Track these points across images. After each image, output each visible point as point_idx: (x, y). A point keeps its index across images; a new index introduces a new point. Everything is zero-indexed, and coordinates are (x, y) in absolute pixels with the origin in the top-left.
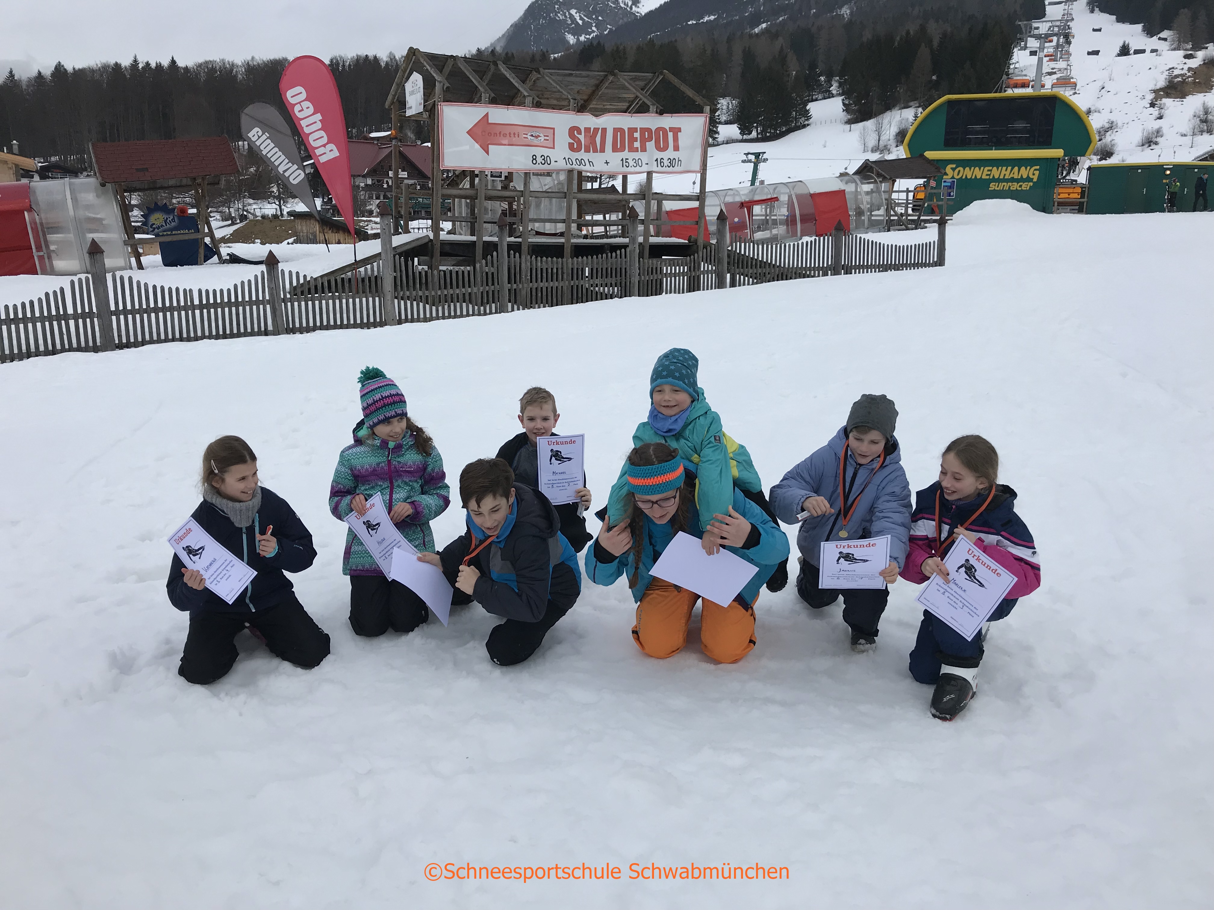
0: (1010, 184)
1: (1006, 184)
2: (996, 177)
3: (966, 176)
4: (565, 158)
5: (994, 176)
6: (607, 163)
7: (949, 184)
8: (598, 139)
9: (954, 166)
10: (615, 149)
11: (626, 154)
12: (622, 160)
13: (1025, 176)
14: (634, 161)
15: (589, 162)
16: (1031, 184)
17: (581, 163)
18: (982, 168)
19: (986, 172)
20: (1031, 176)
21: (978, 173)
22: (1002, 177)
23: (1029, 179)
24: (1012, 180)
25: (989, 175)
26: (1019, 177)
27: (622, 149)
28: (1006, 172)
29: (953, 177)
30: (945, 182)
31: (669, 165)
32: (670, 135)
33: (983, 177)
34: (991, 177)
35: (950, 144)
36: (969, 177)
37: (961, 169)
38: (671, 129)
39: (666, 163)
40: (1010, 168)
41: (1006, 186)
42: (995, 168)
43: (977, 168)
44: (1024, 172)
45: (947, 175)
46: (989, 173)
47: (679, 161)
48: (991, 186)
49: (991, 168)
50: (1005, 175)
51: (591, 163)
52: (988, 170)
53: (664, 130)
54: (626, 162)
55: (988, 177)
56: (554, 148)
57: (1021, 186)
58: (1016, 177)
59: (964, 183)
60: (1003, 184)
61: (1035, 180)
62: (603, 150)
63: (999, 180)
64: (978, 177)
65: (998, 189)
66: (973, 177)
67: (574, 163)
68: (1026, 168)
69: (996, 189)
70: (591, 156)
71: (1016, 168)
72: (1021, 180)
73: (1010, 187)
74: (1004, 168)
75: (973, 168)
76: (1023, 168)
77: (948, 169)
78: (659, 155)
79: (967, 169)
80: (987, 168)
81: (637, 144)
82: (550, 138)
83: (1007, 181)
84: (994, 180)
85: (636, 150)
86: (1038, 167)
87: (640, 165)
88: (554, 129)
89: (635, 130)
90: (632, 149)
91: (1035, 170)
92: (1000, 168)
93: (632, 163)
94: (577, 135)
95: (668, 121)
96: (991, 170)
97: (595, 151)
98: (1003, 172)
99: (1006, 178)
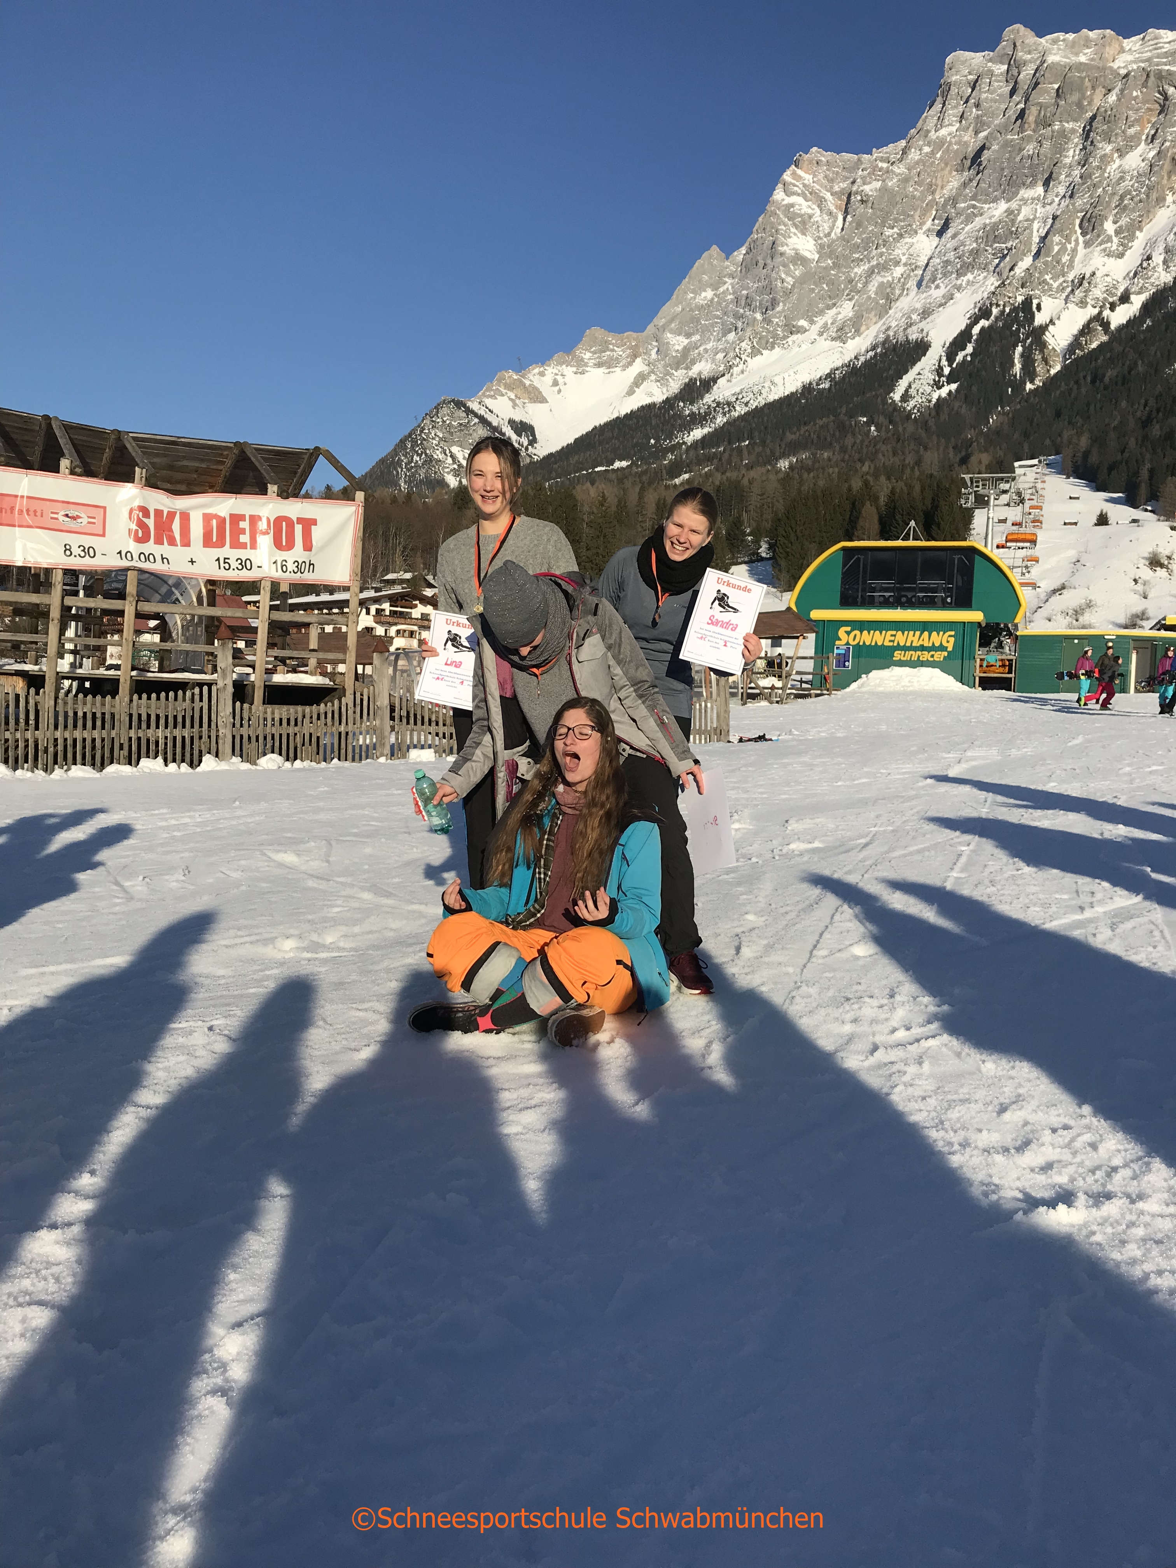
0: (919, 653)
1: (913, 653)
2: (902, 644)
3: (864, 642)
4: (120, 553)
5: (898, 643)
6: (192, 562)
7: (843, 652)
8: (176, 526)
9: (849, 629)
10: (207, 542)
11: (226, 551)
12: (218, 560)
13: (937, 644)
14: (239, 561)
15: (163, 559)
16: (946, 654)
17: (147, 559)
18: (884, 632)
19: (888, 637)
20: (945, 644)
21: (878, 638)
22: (908, 644)
23: (942, 648)
24: (922, 648)
25: (893, 641)
26: (930, 645)
27: (221, 544)
28: (913, 638)
29: (848, 643)
30: (838, 648)
31: (296, 570)
32: (298, 529)
33: (887, 643)
34: (895, 644)
35: (847, 602)
36: (868, 643)
37: (857, 632)
38: (300, 520)
39: (291, 567)
40: (918, 633)
41: (915, 655)
42: (900, 633)
43: (877, 632)
44: (936, 639)
45: (840, 639)
46: (893, 638)
47: (310, 565)
48: (896, 653)
49: (894, 633)
50: (912, 642)
51: (165, 560)
52: (892, 635)
53: (288, 520)
54: (225, 563)
55: (891, 644)
56: (103, 535)
57: (932, 656)
58: (926, 644)
59: (861, 650)
60: (911, 652)
61: (950, 649)
62: (186, 543)
63: (905, 648)
64: (879, 644)
65: (905, 659)
66: (873, 644)
67: (136, 557)
68: (938, 634)
69: (902, 659)
70: (165, 549)
71: (926, 633)
72: (933, 648)
73: (919, 657)
74: (911, 633)
75: (872, 632)
76: (934, 634)
77: (842, 632)
78: (280, 556)
79: (865, 632)
80: (890, 633)
81: (245, 538)
82: (98, 521)
83: (915, 649)
84: (899, 648)
85: (243, 546)
86: (953, 633)
87: (249, 567)
88: (105, 508)
89: (242, 517)
90: (236, 544)
91: (950, 636)
92: (906, 632)
93: (235, 564)
94: (144, 519)
95: (294, 509)
96: (895, 636)
97: (172, 542)
98: (910, 638)
99: (914, 645)
